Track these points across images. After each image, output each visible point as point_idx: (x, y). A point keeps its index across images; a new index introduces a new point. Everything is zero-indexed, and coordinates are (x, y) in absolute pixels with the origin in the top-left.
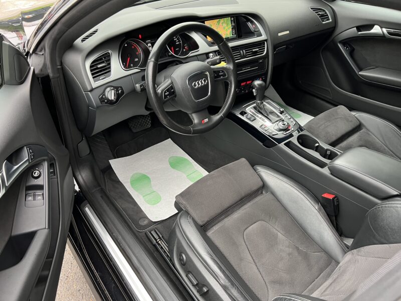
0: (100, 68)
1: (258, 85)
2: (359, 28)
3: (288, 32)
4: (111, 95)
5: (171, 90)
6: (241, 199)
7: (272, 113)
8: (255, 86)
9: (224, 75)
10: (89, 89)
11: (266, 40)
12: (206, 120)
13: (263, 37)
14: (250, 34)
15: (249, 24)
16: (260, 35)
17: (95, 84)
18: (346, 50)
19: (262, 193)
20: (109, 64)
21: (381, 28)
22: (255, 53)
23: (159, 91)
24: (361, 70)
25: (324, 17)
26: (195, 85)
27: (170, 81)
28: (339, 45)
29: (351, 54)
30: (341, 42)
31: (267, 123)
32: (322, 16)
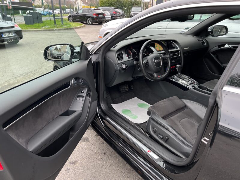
0: (120, 57)
1: (179, 66)
2: (219, 46)
3: (188, 48)
4: (124, 66)
5: (147, 63)
6: (176, 110)
7: (185, 78)
8: (177, 67)
9: (166, 60)
10: (117, 63)
11: (180, 50)
12: (160, 76)
13: (179, 49)
14: (173, 48)
15: (173, 44)
16: (177, 48)
17: (119, 62)
18: (214, 56)
19: (185, 110)
20: (123, 56)
21: (229, 45)
22: (176, 55)
23: (144, 63)
24: (223, 64)
25: (203, 43)
26: (156, 61)
27: (146, 60)
28: (211, 54)
29: (217, 57)
30: (212, 53)
31: (184, 82)
32: (202, 42)
